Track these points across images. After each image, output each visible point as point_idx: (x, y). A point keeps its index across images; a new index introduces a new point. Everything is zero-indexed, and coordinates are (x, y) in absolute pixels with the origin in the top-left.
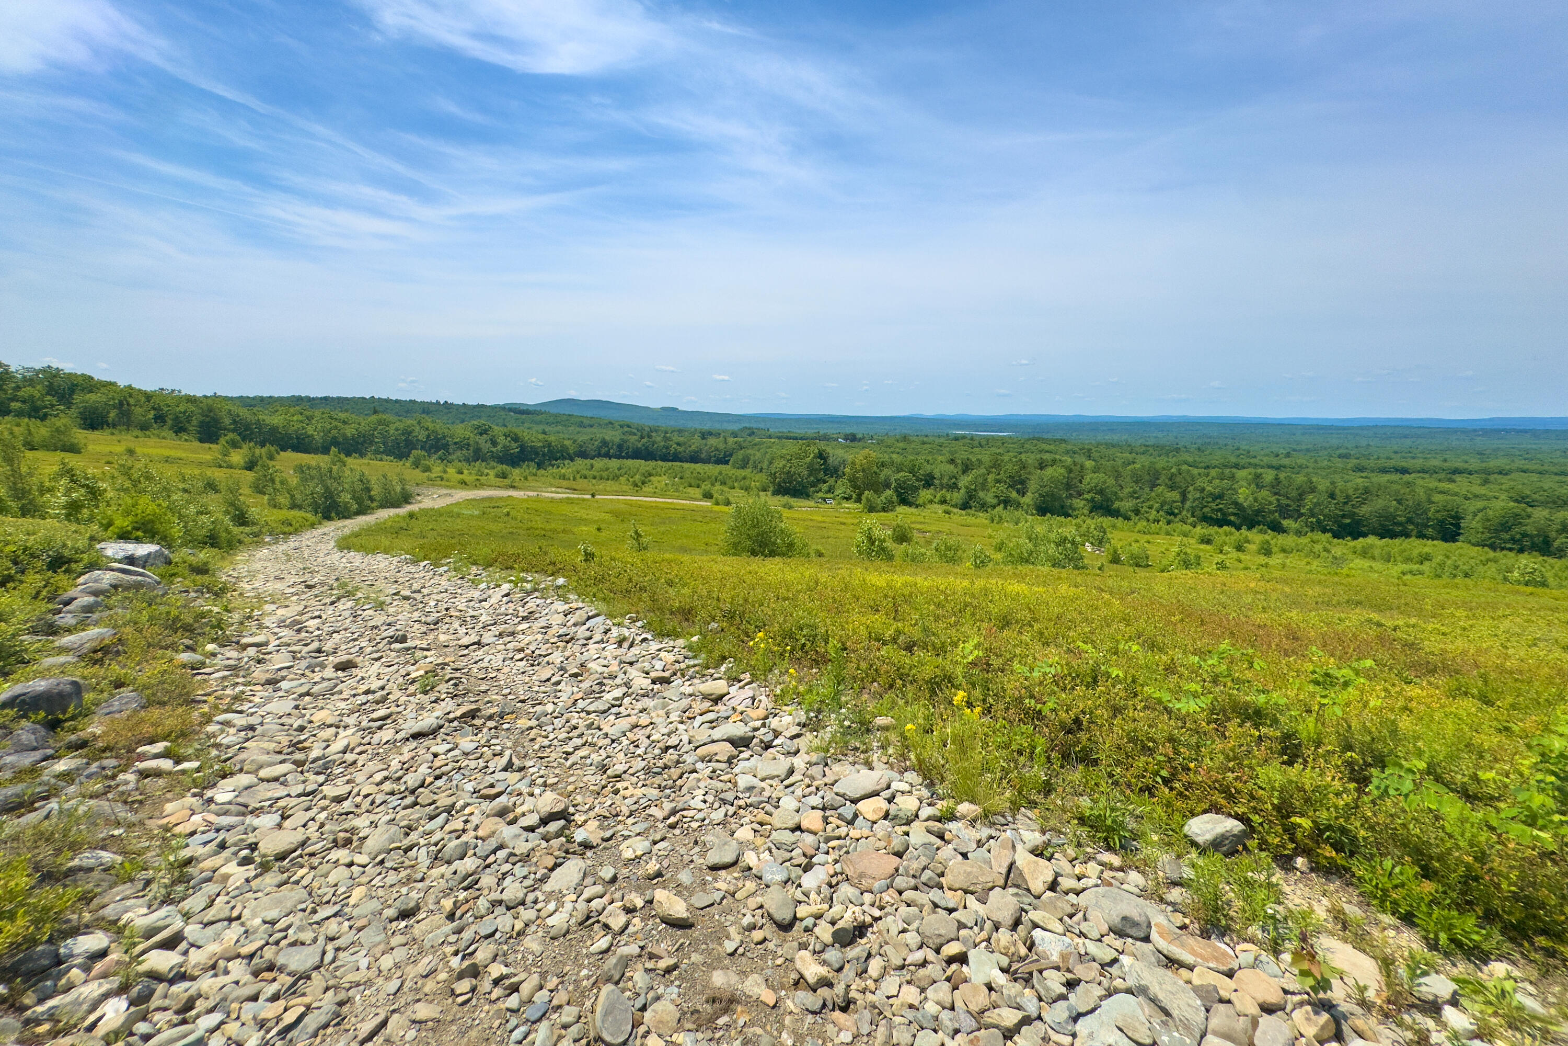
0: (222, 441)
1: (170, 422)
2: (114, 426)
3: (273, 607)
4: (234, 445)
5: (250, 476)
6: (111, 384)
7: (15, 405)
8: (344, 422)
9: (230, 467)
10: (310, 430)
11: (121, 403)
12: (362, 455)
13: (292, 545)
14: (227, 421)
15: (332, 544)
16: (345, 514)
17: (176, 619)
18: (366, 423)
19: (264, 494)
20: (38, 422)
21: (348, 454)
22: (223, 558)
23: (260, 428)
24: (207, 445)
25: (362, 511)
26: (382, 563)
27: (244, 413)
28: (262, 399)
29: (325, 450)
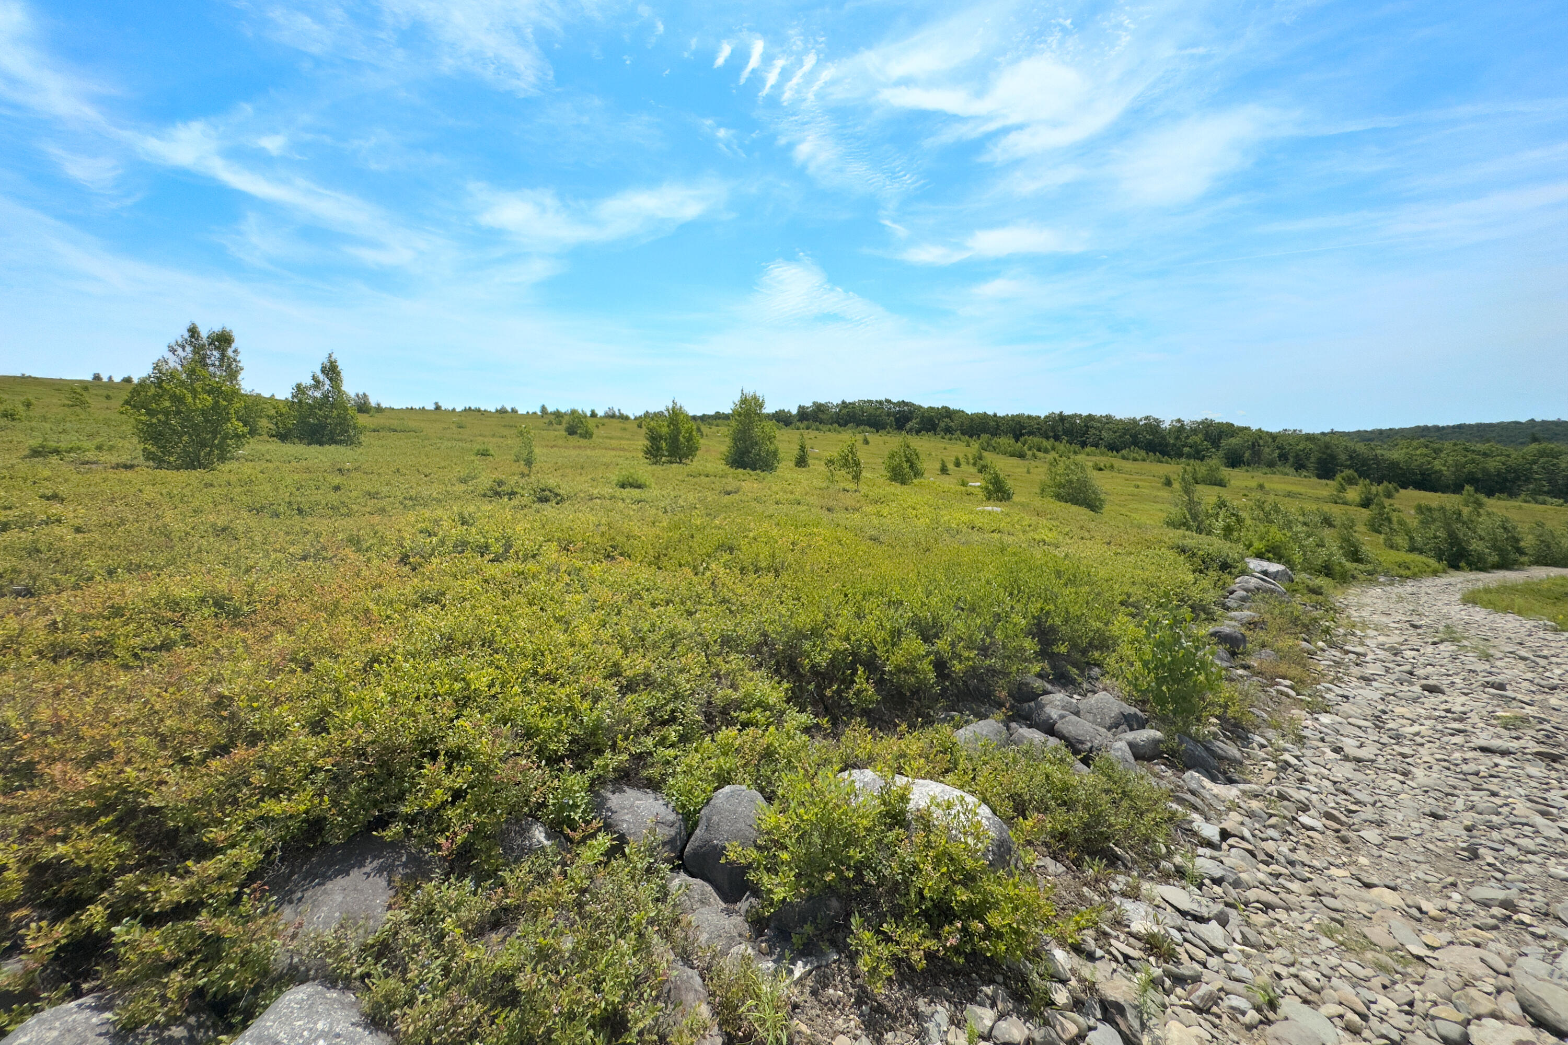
0: (1339, 477)
1: (1291, 460)
2: (1249, 465)
3: (1376, 633)
4: (1351, 481)
5: (1365, 513)
6: (1246, 428)
7: (1186, 450)
8: (1485, 455)
9: (1345, 503)
10: (1437, 465)
11: (1253, 444)
12: (1512, 495)
13: (1409, 589)
14: (1343, 457)
15: (1458, 596)
16: (1478, 564)
17: (1297, 618)
18: (1516, 455)
19: (1380, 533)
20: (1199, 462)
21: (1490, 493)
22: (1335, 587)
23: (1378, 464)
24: (1324, 481)
25: (1504, 564)
26: (1510, 623)
27: (1361, 448)
28: (1381, 432)
29: (1457, 488)
